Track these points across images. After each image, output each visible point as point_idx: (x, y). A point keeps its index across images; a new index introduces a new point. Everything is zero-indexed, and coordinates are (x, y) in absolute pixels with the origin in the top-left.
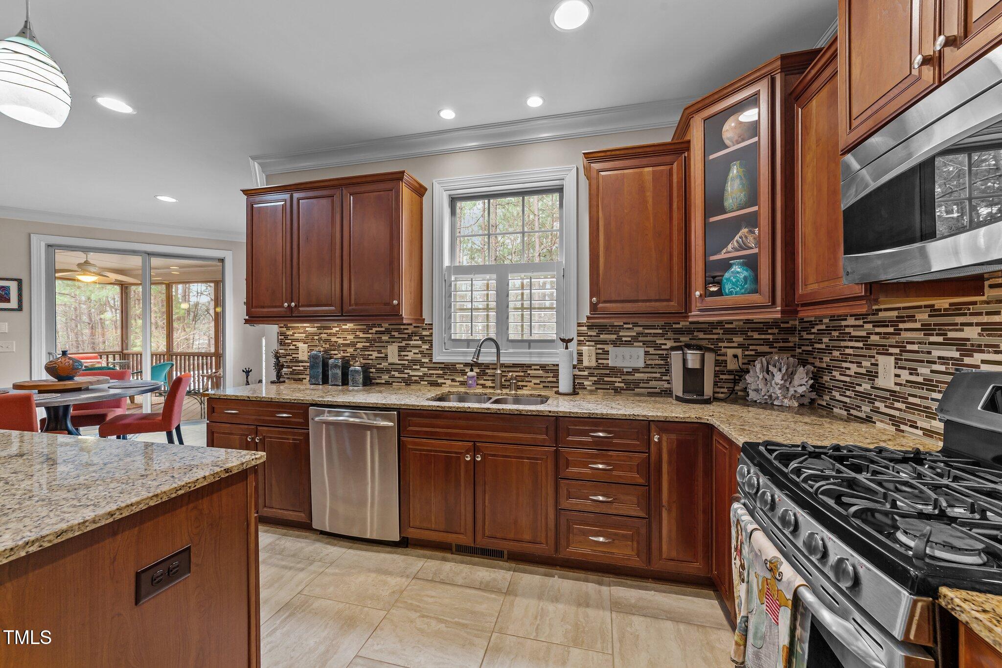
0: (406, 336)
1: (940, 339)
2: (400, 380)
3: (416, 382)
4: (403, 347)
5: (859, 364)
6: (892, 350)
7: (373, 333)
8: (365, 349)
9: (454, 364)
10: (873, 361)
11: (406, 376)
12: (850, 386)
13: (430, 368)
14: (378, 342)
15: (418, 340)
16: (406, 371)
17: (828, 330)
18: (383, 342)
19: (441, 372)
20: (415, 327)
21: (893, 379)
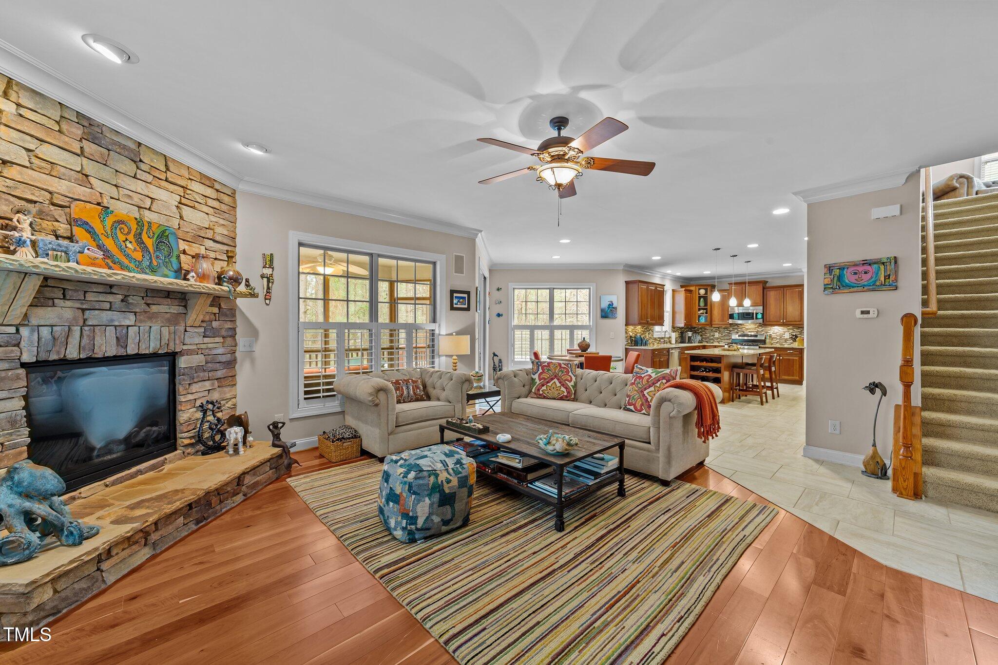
1: (727, 330)
6: (718, 332)
10: (714, 333)
21: (718, 336)
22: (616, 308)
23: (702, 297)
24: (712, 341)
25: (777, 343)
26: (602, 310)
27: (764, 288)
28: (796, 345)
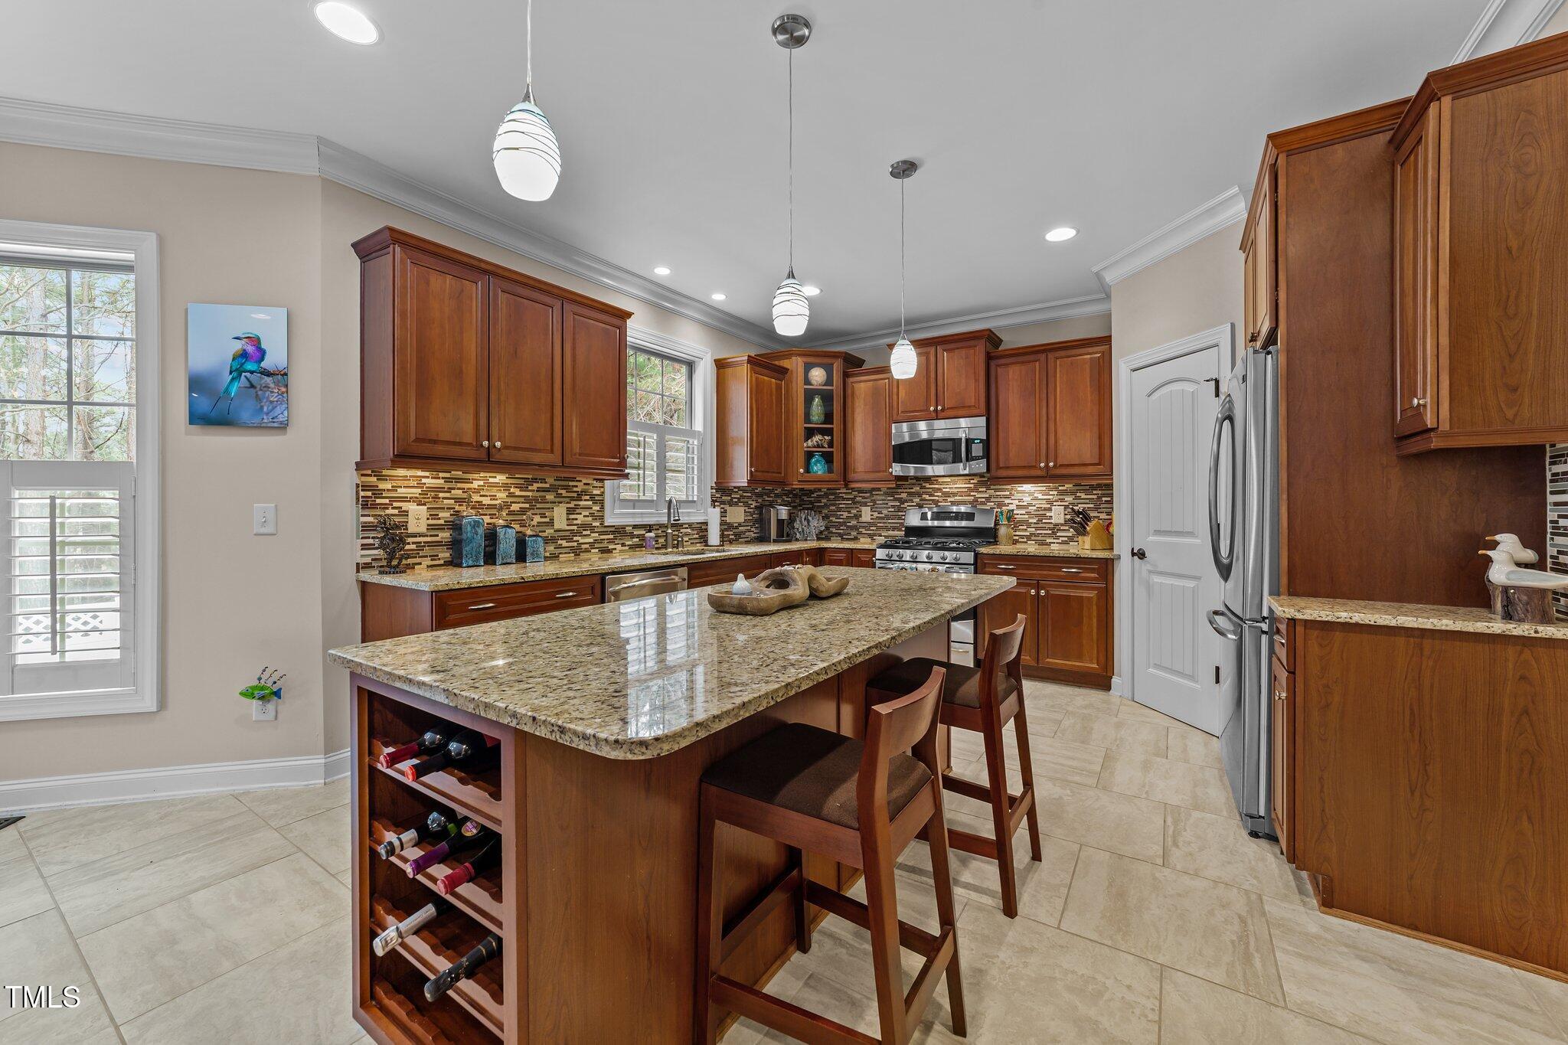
0: (575, 495)
1: (892, 498)
2: (567, 550)
3: (587, 551)
4: (571, 508)
5: (849, 512)
6: (868, 504)
7: (534, 491)
8: (523, 511)
9: (624, 527)
10: (858, 510)
11: (575, 544)
12: (844, 524)
13: (601, 533)
14: (541, 503)
15: (588, 500)
16: (575, 539)
17: (826, 495)
18: (548, 503)
19: (611, 536)
20: (585, 484)
21: (870, 517)
22: (281, 376)
23: (816, 392)
24: (854, 533)
25: (1029, 538)
26: (197, 384)
27: (989, 358)
28: (1084, 547)
